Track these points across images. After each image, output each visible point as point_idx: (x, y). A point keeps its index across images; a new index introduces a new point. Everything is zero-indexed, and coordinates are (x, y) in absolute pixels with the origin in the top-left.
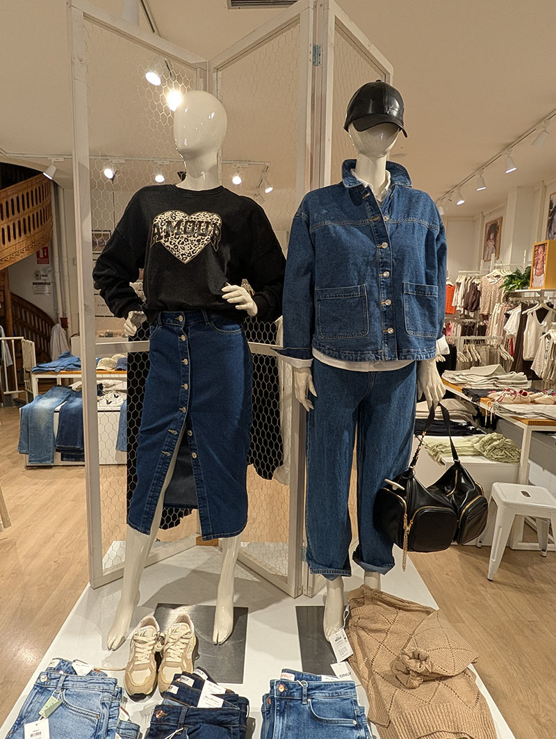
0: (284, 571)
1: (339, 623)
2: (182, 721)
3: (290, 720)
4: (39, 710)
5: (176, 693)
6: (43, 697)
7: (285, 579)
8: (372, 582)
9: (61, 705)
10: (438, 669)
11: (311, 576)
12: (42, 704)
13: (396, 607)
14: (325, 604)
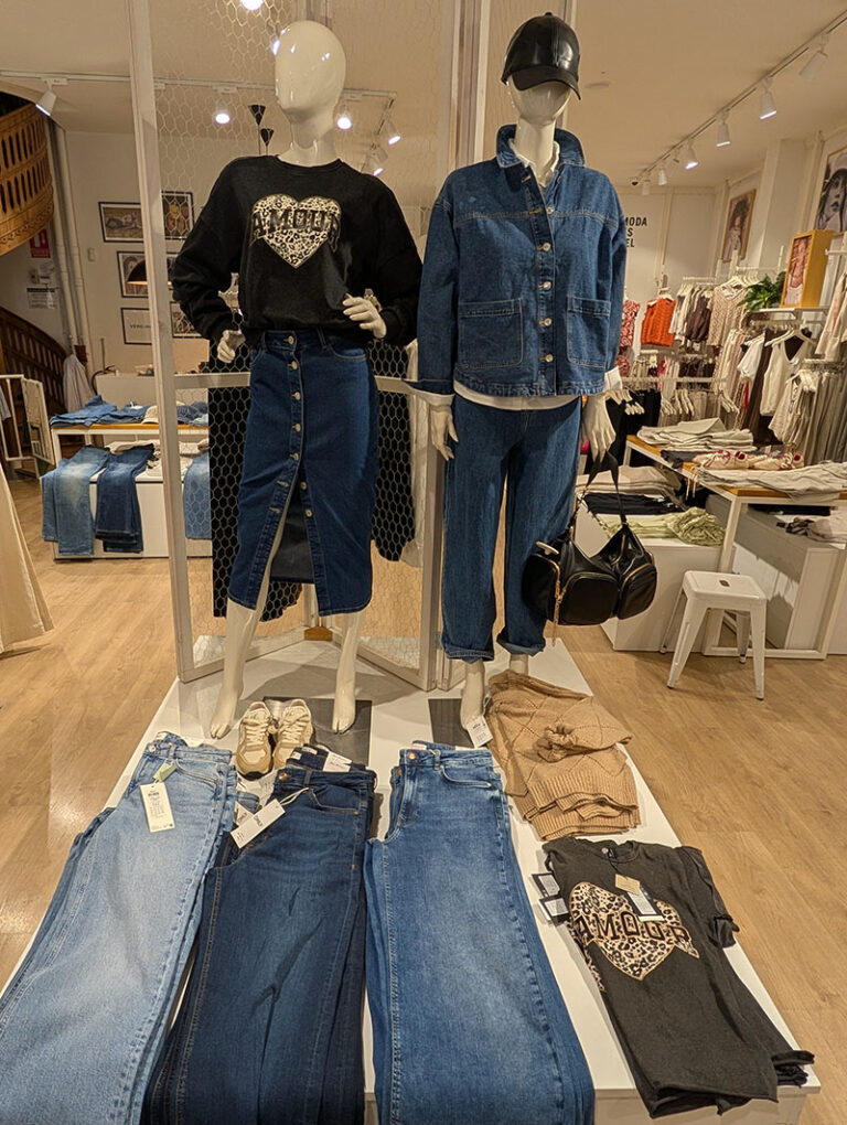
0: (416, 665)
1: (478, 711)
2: (307, 782)
3: (422, 784)
4: (152, 775)
5: (298, 758)
6: (154, 764)
7: (416, 672)
8: (518, 666)
9: (176, 770)
10: (582, 742)
11: (447, 660)
12: (155, 770)
13: (545, 694)
14: (462, 694)
